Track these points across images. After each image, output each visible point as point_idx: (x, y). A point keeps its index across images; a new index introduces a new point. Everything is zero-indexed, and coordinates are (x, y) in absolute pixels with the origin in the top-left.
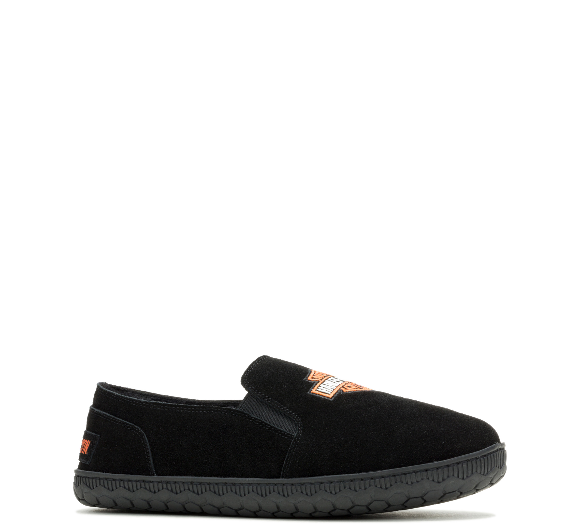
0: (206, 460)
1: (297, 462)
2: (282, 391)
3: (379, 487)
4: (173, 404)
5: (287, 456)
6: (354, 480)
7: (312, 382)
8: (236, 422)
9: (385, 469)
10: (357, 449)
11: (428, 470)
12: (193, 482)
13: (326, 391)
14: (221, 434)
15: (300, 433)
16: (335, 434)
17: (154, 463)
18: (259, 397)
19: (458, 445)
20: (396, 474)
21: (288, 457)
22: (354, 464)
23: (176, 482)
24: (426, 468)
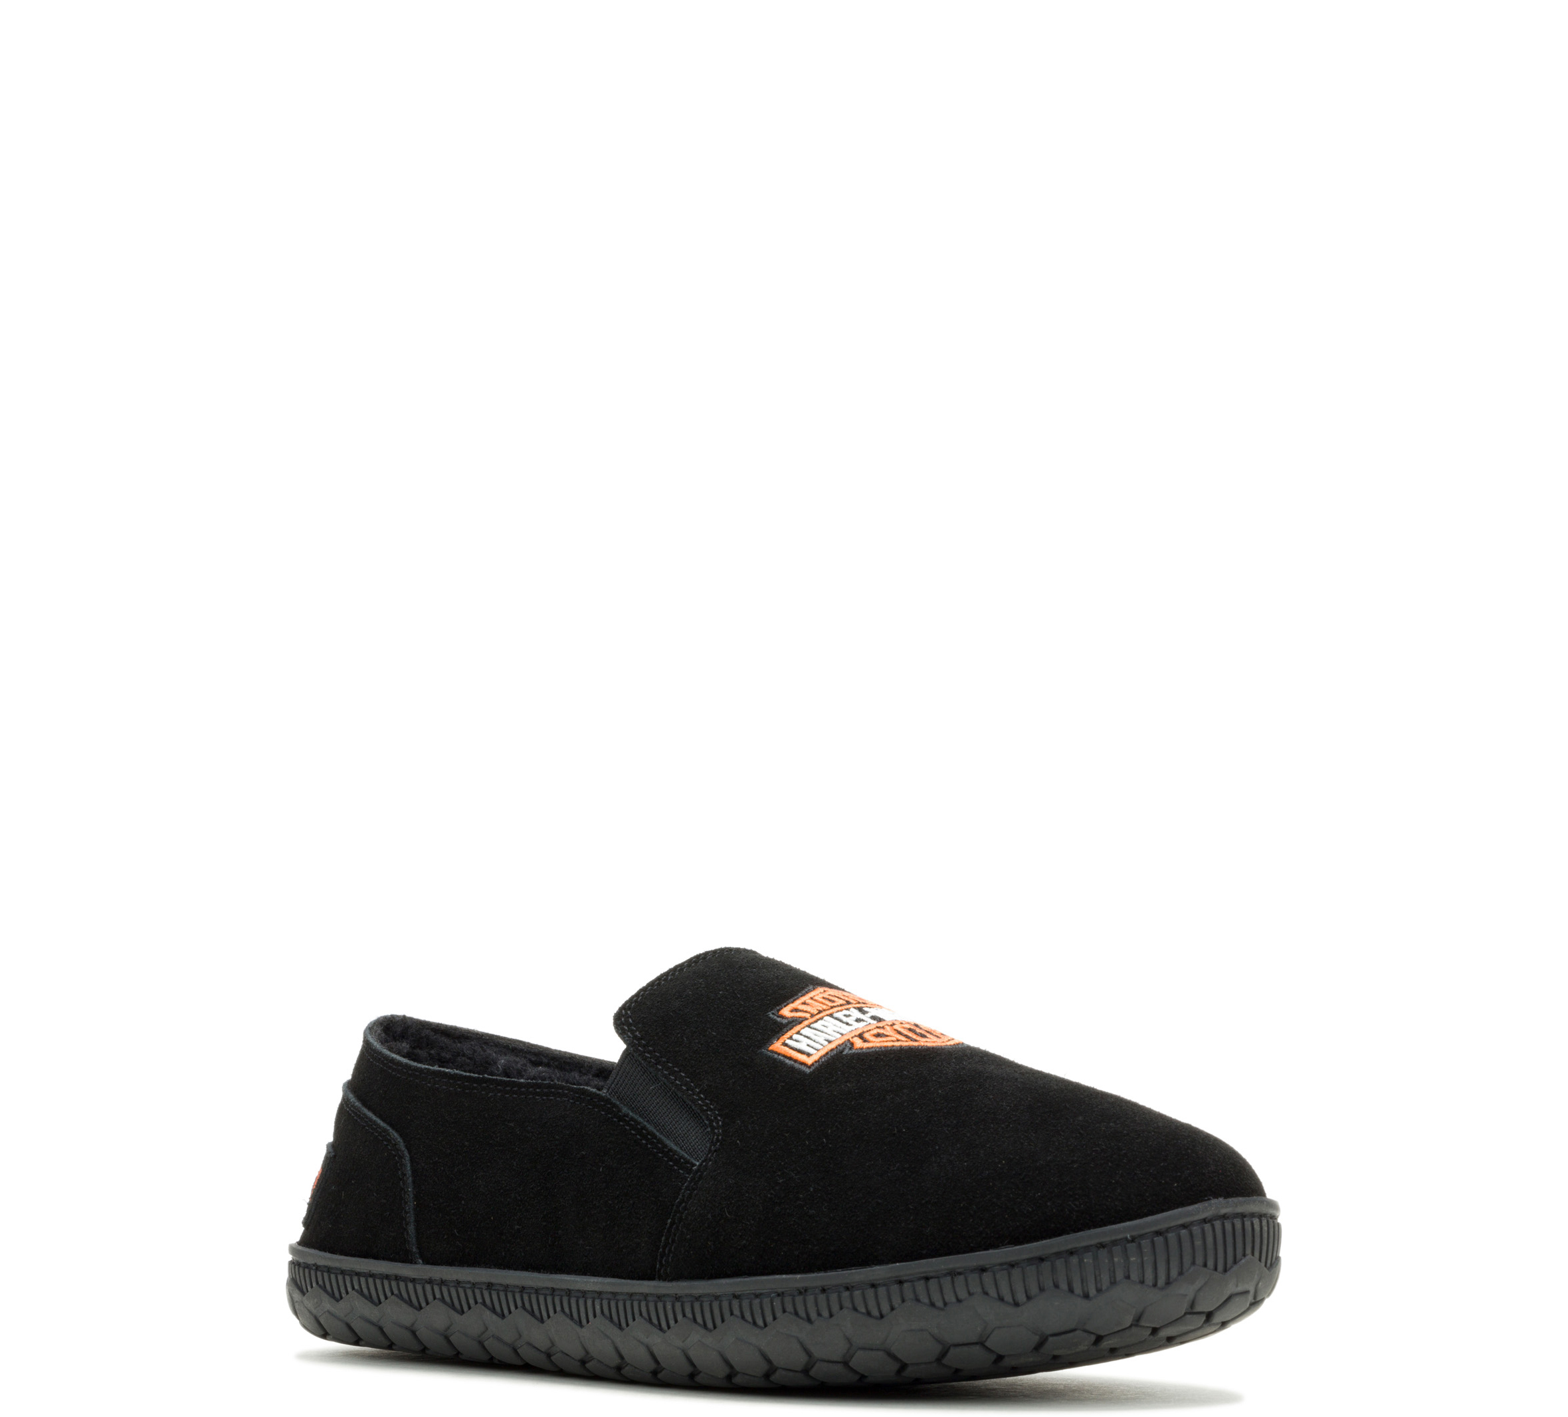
0: (518, 1227)
1: (689, 1236)
2: (702, 1044)
3: (863, 1313)
4: (472, 1075)
5: (669, 1221)
6: (806, 1291)
7: (785, 1021)
8: (590, 1125)
9: (880, 1262)
10: (825, 1208)
11: (986, 1268)
12: (492, 1284)
13: (808, 1045)
14: (555, 1158)
15: (710, 1160)
16: (783, 1163)
17: (417, 1229)
18: (645, 1059)
19: (1077, 1203)
20: (905, 1278)
21: (672, 1224)
22: (810, 1246)
23: (460, 1282)
24: (981, 1263)
